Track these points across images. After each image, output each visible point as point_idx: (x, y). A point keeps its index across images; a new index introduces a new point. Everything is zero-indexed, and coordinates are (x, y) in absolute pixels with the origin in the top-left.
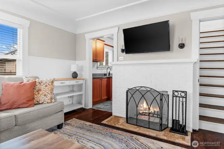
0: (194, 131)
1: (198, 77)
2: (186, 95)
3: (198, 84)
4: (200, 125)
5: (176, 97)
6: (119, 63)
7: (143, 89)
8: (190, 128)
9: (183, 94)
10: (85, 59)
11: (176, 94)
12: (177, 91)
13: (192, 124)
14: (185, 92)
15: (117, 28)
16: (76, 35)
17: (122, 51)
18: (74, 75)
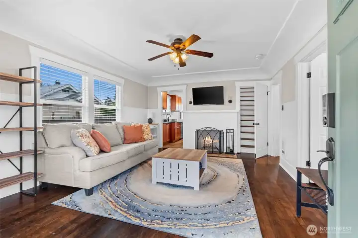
0: (238, 153)
1: (239, 121)
2: (234, 131)
3: (240, 125)
4: (241, 150)
5: (228, 133)
6: (187, 111)
7: (208, 129)
8: (236, 151)
9: (232, 131)
10: (157, 108)
11: (228, 131)
12: (228, 129)
13: (237, 150)
14: (233, 130)
15: (186, 86)
16: (147, 87)
17: (191, 103)
18: (150, 121)
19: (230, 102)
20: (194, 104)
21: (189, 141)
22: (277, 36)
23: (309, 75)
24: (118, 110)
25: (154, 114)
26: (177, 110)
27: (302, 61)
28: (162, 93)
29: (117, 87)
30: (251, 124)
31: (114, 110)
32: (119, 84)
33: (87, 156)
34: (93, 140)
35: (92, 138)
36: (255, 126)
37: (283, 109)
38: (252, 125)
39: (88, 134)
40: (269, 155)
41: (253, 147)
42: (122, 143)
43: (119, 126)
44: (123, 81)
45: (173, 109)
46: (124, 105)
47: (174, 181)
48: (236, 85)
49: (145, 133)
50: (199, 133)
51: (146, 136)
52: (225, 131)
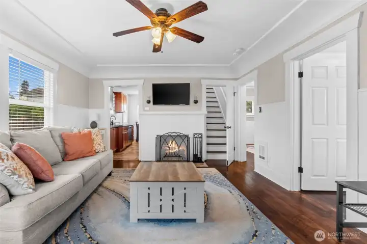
2: (202, 136)
3: (206, 129)
4: (207, 157)
5: (196, 138)
6: (144, 113)
7: (174, 134)
8: (204, 159)
9: (200, 136)
11: (196, 136)
12: (196, 134)
13: (204, 157)
14: (201, 134)
15: (142, 81)
16: (89, 79)
17: (149, 102)
18: (94, 125)
19: (196, 102)
20: (154, 103)
21: (146, 149)
22: (274, 27)
23: (301, 75)
24: (49, 109)
25: (99, 116)
26: (122, 110)
27: (294, 59)
28: (109, 88)
29: (47, 73)
30: (222, 127)
31: (42, 110)
32: (51, 70)
33: (11, 196)
34: (22, 163)
35: (19, 160)
36: (227, 129)
37: (260, 111)
38: (224, 129)
39: (10, 153)
40: (236, 160)
41: (225, 152)
42: (61, 160)
43: (54, 134)
44: (56, 67)
45: (118, 110)
46: (57, 101)
47: (167, 214)
48: (202, 83)
49: (95, 142)
50: (163, 140)
51: (97, 148)
52: (191, 136)
